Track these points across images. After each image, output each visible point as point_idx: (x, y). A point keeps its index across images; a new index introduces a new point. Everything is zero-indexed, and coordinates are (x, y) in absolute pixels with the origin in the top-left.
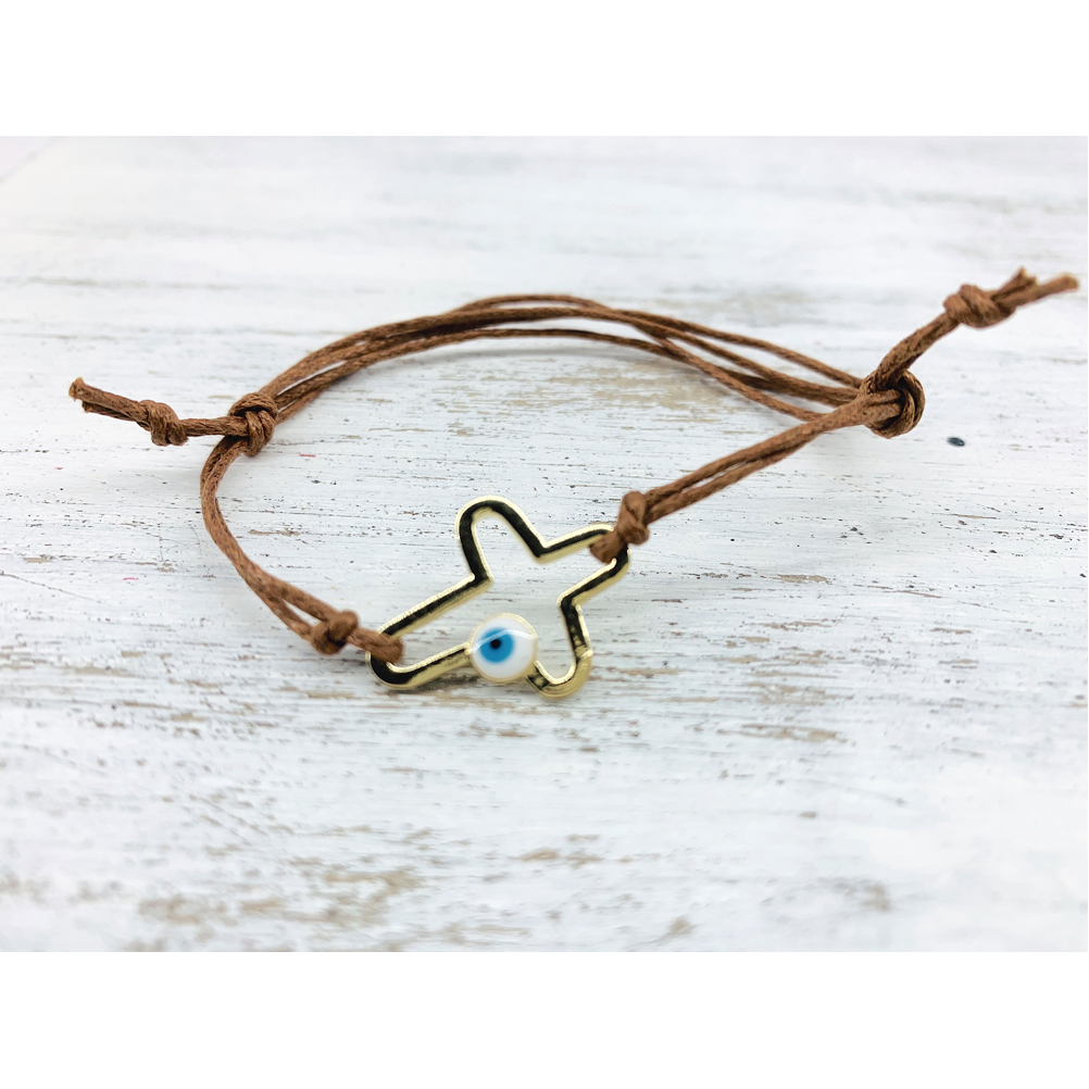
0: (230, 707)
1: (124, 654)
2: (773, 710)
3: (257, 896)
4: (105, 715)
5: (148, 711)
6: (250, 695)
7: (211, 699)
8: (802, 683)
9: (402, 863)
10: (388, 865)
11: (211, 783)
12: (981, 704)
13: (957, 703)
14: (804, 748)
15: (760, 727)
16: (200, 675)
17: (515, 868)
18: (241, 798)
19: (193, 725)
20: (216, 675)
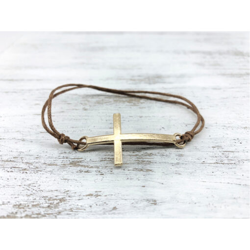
0: (33, 167)
1: (14, 158)
2: (140, 165)
3: (35, 203)
4: (9, 170)
5: (18, 169)
6: (37, 165)
7: (30, 166)
8: (147, 160)
9: (63, 197)
10: (61, 197)
11: (28, 182)
12: (183, 164)
13: (178, 164)
14: (145, 173)
15: (137, 169)
16: (28, 161)
17: (84, 198)
18: (34, 185)
19: (26, 171)
20: (31, 161)
